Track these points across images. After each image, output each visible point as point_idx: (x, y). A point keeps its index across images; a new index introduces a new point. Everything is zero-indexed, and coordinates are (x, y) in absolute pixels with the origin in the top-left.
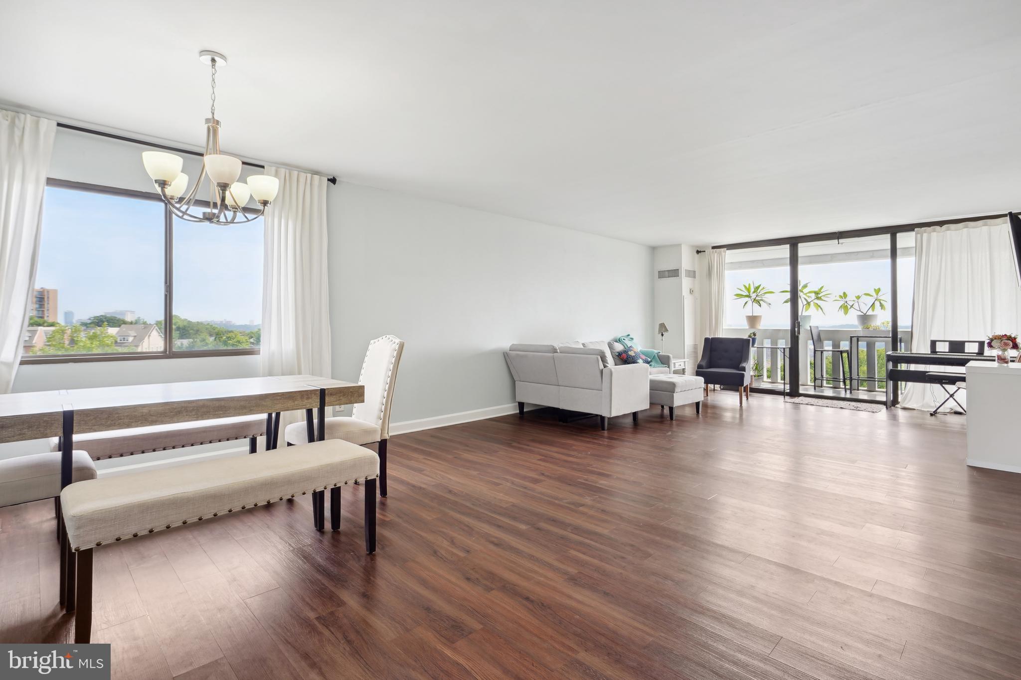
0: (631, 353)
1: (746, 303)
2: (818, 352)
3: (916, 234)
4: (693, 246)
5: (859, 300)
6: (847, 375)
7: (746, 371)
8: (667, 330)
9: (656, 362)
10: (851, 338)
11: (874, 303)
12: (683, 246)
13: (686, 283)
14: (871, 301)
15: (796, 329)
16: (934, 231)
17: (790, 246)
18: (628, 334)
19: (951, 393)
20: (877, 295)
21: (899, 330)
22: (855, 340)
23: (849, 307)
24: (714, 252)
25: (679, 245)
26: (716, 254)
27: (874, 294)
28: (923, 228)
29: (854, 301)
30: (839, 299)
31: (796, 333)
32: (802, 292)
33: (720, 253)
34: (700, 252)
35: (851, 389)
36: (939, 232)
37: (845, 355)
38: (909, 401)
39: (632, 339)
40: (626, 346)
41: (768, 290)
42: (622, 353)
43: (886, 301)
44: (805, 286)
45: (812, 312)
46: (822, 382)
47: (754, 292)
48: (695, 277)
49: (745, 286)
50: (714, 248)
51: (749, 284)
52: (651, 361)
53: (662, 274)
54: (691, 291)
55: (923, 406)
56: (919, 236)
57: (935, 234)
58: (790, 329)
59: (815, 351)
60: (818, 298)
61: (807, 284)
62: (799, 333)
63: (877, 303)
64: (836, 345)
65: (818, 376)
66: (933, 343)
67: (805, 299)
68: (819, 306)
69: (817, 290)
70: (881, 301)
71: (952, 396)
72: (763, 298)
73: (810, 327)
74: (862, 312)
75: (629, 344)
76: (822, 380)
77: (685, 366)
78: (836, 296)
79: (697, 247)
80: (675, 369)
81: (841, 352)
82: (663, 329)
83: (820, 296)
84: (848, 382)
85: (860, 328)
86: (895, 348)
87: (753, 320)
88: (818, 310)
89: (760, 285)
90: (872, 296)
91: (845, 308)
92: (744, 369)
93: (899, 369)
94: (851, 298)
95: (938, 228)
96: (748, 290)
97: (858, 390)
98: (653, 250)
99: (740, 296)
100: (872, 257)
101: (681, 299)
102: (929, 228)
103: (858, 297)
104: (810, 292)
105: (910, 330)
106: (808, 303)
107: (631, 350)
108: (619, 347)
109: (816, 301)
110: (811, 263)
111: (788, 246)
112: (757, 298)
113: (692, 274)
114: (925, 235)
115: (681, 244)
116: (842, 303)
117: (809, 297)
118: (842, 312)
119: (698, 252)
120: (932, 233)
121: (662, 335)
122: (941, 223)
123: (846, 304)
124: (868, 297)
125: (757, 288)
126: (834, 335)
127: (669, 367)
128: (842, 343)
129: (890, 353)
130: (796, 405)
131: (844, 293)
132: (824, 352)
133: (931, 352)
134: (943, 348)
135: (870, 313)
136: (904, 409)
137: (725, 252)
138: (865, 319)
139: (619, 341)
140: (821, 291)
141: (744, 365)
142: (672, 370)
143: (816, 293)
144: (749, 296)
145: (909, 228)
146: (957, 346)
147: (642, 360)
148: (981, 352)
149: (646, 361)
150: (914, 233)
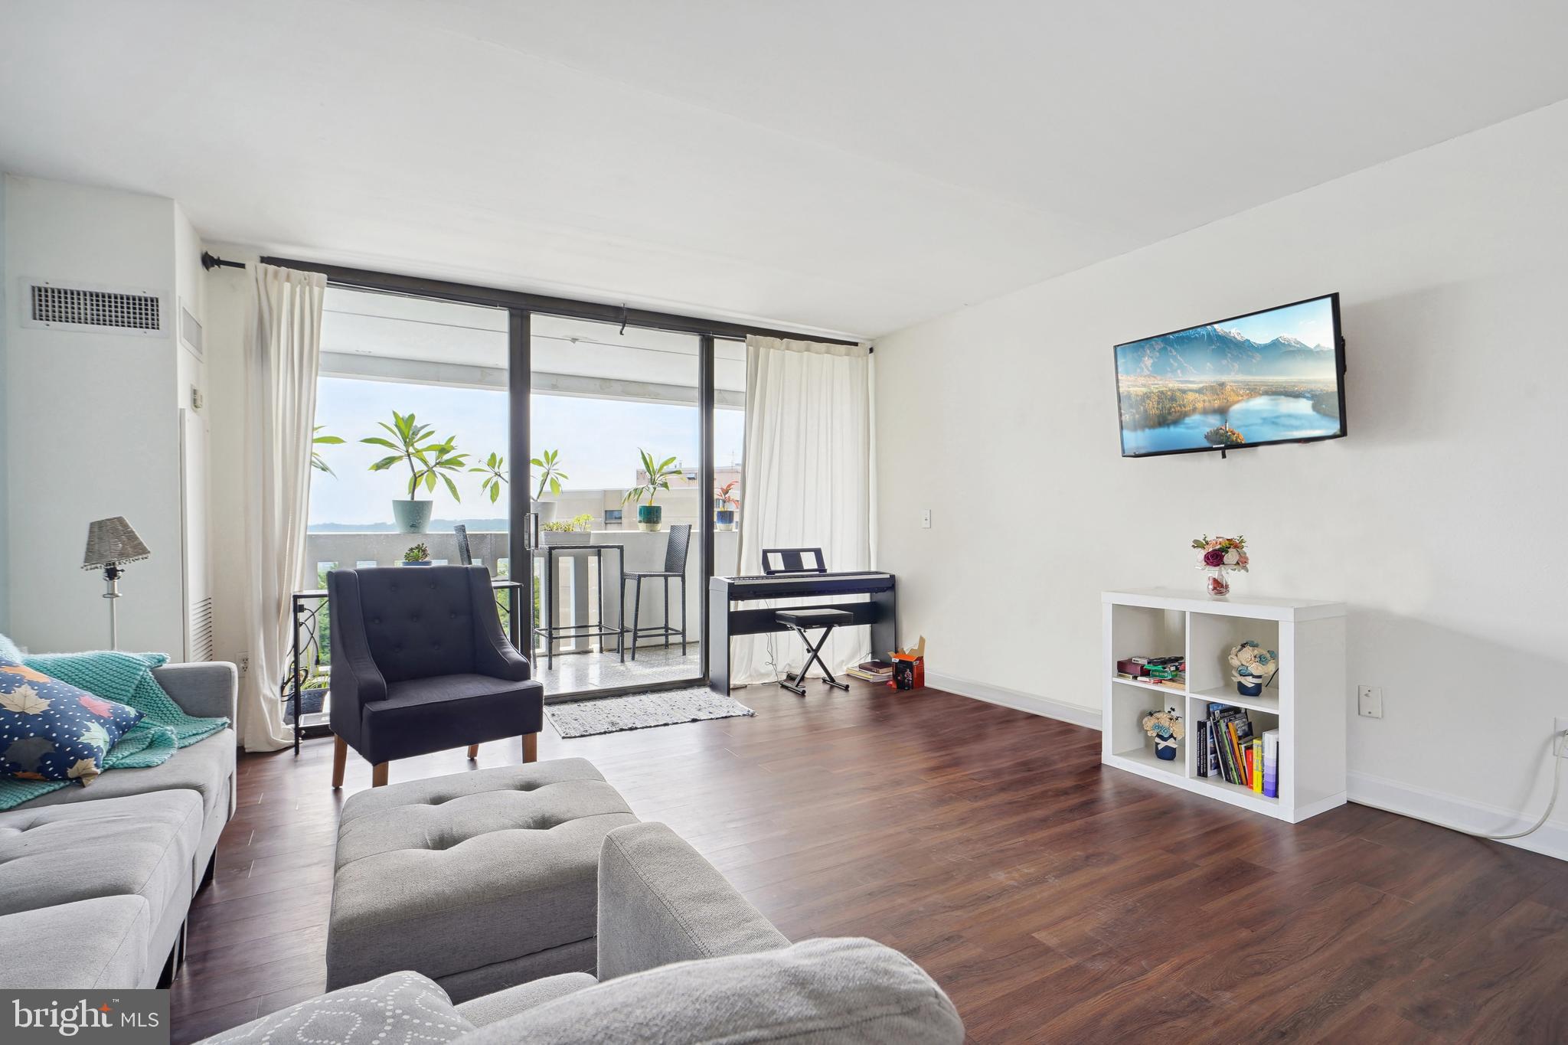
0: (25, 700)
3: (747, 346)
4: (195, 231)
8: (140, 552)
13: (184, 361)
15: (526, 534)
25: (166, 201)
26: (288, 285)
28: (758, 337)
31: (527, 544)
33: (305, 287)
34: (219, 262)
36: (777, 350)
43: (566, 477)
50: (267, 260)
53: (53, 305)
54: (197, 399)
56: (752, 349)
57: (774, 352)
66: (764, 555)
71: (816, 650)
79: (204, 240)
92: (525, 671)
95: (777, 341)
102: (766, 338)
104: (429, 449)
113: (194, 332)
114: (762, 351)
115: (173, 202)
119: (208, 261)
120: (770, 350)
121: (113, 572)
133: (767, 573)
134: (777, 563)
143: (443, 450)
145: (737, 331)
146: (792, 558)
147: (102, 725)
148: (821, 569)
149: (118, 726)
150: (744, 344)
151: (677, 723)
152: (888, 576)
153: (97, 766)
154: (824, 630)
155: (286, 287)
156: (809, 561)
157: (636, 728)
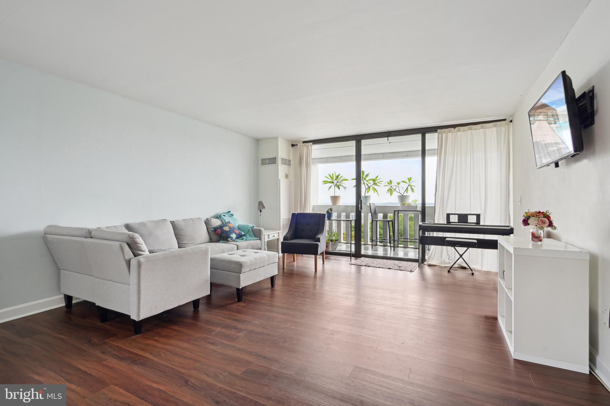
0: (226, 229)
1: (330, 187)
2: (374, 221)
3: (438, 134)
4: (288, 140)
5: (399, 186)
6: (392, 238)
7: (321, 241)
8: (264, 207)
9: (250, 236)
10: (395, 211)
11: (407, 188)
12: (279, 138)
13: (282, 169)
14: (405, 186)
15: (360, 206)
16: (450, 132)
17: (356, 142)
18: (229, 210)
19: (461, 253)
20: (409, 182)
21: (426, 206)
22: (396, 213)
23: (393, 190)
24: (304, 145)
25: (276, 138)
26: (305, 147)
27: (407, 181)
28: (442, 130)
29: (396, 186)
30: (388, 185)
31: (360, 209)
32: (365, 179)
33: (308, 147)
34: (294, 145)
35: (394, 247)
36: (453, 133)
37: (390, 223)
38: (433, 259)
39: (232, 215)
40: (224, 221)
41: (345, 178)
42: (217, 229)
44: (367, 175)
45: (371, 193)
46: (376, 242)
47: (335, 180)
48: (290, 165)
49: (329, 175)
50: (304, 142)
51: (333, 174)
52: (245, 235)
53: (264, 162)
54: (287, 176)
55: (441, 262)
56: (440, 135)
57: (450, 134)
58: (355, 205)
59: (372, 221)
60: (375, 184)
61: (368, 174)
62: (361, 209)
63: (409, 188)
64: (385, 216)
65: (374, 238)
66: (448, 216)
67: (367, 184)
68: (376, 190)
69: (374, 178)
70: (412, 186)
71: (461, 256)
72: (342, 184)
73: (370, 203)
74: (401, 194)
75: (227, 219)
76: (377, 241)
77: (279, 236)
78: (385, 183)
79: (292, 141)
80: (268, 240)
81: (389, 221)
82: (261, 206)
83: (376, 182)
84: (392, 242)
85: (399, 205)
86: (423, 220)
87: (335, 199)
88: (375, 192)
89: (340, 174)
90: (407, 183)
91: (391, 191)
92: (319, 240)
93: (426, 235)
94: (394, 184)
95: (452, 129)
96: (332, 178)
97: (398, 247)
98: (258, 141)
99: (325, 182)
100: (407, 156)
101: (278, 181)
102: (447, 129)
103: (398, 184)
104: (370, 180)
105: (434, 206)
106: (369, 187)
107: (227, 226)
108: (216, 223)
109: (374, 186)
110: (370, 159)
111: (354, 142)
112: (338, 184)
113: (287, 162)
114: (444, 135)
115: (278, 137)
116: (389, 187)
117: (369, 183)
118: (389, 194)
119: (293, 145)
120: (449, 133)
121: (261, 211)
122: (454, 126)
123: (391, 188)
124: (404, 183)
125: (337, 177)
126: (384, 209)
127: (260, 239)
128: (389, 215)
129: (421, 223)
130: (359, 266)
131: (390, 181)
132: (378, 222)
133: (447, 223)
134: (454, 219)
135: (405, 194)
136: (430, 265)
137: (312, 146)
138: (402, 198)
139: (218, 217)
140: (377, 179)
141: (319, 236)
142: (266, 241)
143: (374, 180)
144: (333, 183)
145: (433, 129)
146: (463, 218)
147: (236, 234)
148: (478, 223)
149: (239, 235)
150: (437, 133)
151: (383, 268)
152: (509, 228)
153: (231, 240)
154: (467, 248)
155: (304, 148)
156: (472, 219)
157: (370, 266)
